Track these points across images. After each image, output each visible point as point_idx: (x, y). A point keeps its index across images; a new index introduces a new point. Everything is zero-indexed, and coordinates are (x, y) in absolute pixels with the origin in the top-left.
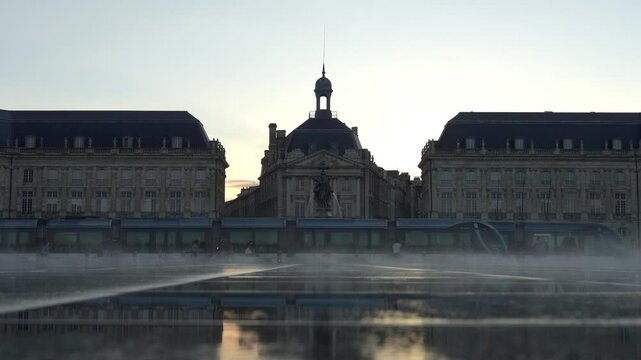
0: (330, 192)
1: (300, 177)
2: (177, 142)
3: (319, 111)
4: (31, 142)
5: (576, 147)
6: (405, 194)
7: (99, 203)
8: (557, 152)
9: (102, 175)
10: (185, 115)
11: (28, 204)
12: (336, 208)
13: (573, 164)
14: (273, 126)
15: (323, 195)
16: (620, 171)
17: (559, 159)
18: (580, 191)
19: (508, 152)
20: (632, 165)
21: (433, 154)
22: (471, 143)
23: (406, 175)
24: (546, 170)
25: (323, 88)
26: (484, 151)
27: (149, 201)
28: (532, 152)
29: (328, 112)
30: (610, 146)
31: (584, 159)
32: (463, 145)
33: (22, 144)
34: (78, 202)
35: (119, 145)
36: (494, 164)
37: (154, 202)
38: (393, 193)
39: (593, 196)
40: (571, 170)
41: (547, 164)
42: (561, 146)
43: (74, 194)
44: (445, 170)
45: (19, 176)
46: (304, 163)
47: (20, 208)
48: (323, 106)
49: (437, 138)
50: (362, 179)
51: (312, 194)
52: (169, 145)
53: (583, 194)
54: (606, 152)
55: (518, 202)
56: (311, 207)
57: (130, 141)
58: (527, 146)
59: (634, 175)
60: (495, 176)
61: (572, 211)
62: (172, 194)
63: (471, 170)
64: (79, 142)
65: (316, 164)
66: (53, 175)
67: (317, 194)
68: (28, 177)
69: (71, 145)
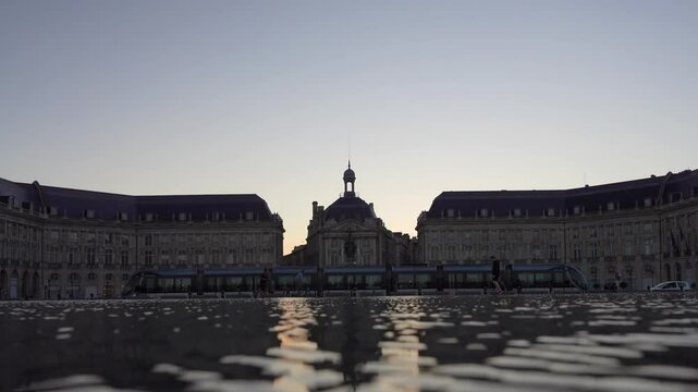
0: (355, 248)
1: (334, 238)
2: (250, 216)
3: (346, 193)
4: (149, 217)
5: (523, 214)
6: (406, 248)
7: (197, 258)
8: (510, 217)
9: (198, 239)
10: (255, 196)
11: (148, 260)
12: (359, 259)
13: (520, 226)
14: (315, 203)
15: (350, 251)
16: (553, 230)
17: (511, 222)
18: (526, 244)
19: (477, 219)
20: (562, 226)
21: (425, 221)
22: (451, 213)
23: (407, 235)
24: (503, 230)
25: (349, 176)
26: (460, 218)
27: (231, 256)
28: (493, 218)
29: (353, 193)
30: (546, 214)
31: (528, 222)
32: (446, 215)
33: (144, 219)
34: (183, 258)
35: (210, 217)
36: (467, 227)
37: (235, 257)
38: (398, 248)
39: (534, 247)
40: (519, 230)
41: (503, 227)
42: (513, 214)
43: (180, 253)
44: (433, 231)
45: (142, 240)
46: (337, 229)
47: (144, 263)
48: (349, 189)
49: (427, 210)
50: (377, 238)
51: (343, 250)
52: (244, 217)
53: (528, 247)
54: (544, 217)
55: (484, 253)
56: (342, 259)
57: (217, 217)
58: (490, 214)
59: (562, 233)
60: (468, 235)
61: (520, 258)
62: (247, 250)
63: (452, 231)
64: (182, 217)
65: (346, 229)
66: (165, 239)
67: (346, 249)
68: (148, 241)
69: (177, 219)
